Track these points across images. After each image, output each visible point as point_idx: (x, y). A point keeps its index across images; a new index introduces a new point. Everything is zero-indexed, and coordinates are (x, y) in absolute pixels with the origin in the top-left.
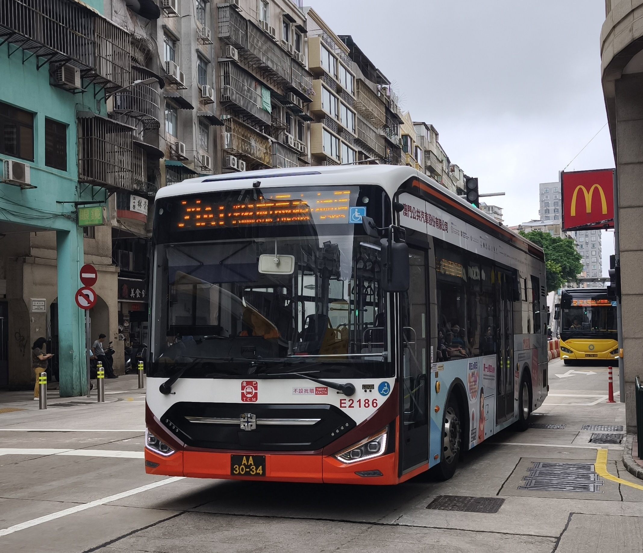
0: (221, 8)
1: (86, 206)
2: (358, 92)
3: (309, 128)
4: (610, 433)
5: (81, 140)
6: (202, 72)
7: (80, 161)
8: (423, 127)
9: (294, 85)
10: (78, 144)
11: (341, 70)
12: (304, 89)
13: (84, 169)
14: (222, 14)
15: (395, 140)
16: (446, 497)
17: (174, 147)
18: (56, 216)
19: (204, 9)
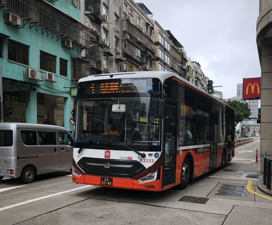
0: (124, 20)
1: (74, 89)
2: (172, 50)
3: (154, 63)
4: (254, 174)
5: (72, 66)
6: (117, 43)
7: (72, 73)
8: (195, 63)
9: (149, 48)
10: (71, 67)
11: (166, 43)
12: (152, 49)
13: (73, 76)
14: (124, 22)
15: (185, 67)
16: (187, 196)
17: (106, 69)
18: (63, 92)
19: (117, 21)
